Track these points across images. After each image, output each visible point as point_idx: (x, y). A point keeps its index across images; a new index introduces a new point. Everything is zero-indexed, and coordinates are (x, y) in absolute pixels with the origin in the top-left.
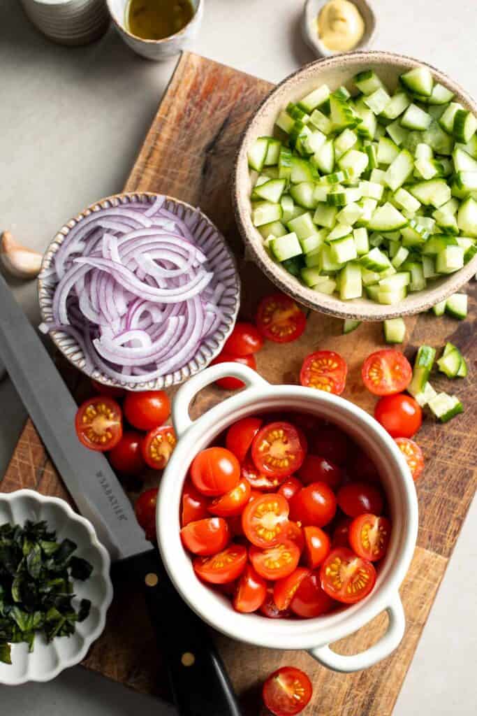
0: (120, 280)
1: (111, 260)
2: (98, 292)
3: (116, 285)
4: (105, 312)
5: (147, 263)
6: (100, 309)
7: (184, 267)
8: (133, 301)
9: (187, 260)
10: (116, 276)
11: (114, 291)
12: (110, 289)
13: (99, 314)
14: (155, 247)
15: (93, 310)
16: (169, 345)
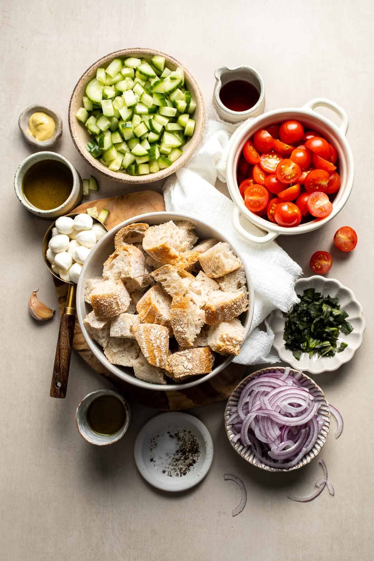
0: (274, 419)
1: (267, 409)
2: (264, 427)
3: (272, 421)
4: (270, 436)
5: (285, 406)
6: (267, 435)
7: (304, 405)
8: (282, 428)
9: (305, 401)
10: (271, 417)
11: (271, 424)
12: (269, 424)
13: (267, 438)
14: (287, 397)
15: (264, 436)
16: (303, 443)
